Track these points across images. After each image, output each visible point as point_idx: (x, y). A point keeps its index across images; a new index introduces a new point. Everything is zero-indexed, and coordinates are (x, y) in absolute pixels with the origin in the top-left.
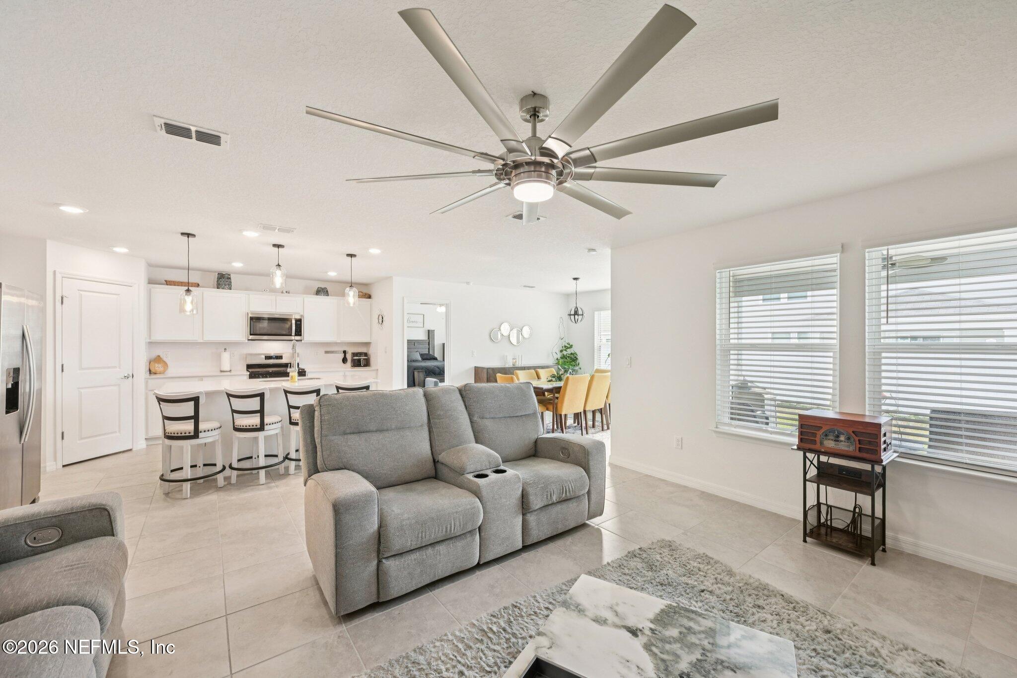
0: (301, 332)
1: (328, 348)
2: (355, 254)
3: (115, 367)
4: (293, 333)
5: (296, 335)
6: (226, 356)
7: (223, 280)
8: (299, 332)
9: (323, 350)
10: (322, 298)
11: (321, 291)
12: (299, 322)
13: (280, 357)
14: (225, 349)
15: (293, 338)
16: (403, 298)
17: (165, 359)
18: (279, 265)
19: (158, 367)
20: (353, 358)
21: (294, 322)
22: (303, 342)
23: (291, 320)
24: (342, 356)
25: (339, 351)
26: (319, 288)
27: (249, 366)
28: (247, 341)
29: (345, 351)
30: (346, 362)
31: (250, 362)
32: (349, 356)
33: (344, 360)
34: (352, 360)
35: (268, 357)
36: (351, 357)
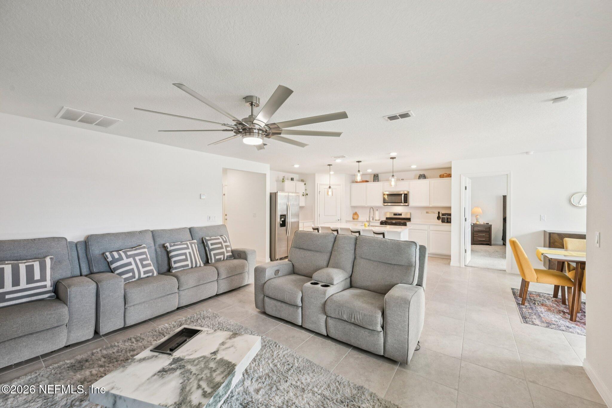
0: (407, 201)
1: (427, 209)
2: (395, 157)
3: (335, 216)
4: (403, 202)
5: (405, 203)
6: (377, 213)
7: (376, 178)
8: (406, 201)
9: (425, 211)
10: (422, 181)
11: (422, 177)
12: (406, 196)
13: (401, 215)
14: (377, 210)
15: (402, 204)
16: (460, 175)
17: (358, 214)
18: (359, 171)
19: (356, 217)
20: (443, 217)
21: (403, 195)
22: (409, 206)
23: (401, 194)
24: (437, 215)
25: (434, 213)
26: (421, 175)
27: (387, 218)
28: (383, 206)
29: (439, 213)
30: (439, 219)
31: (388, 216)
32: (441, 215)
33: (438, 218)
34: (442, 218)
35: (395, 214)
36: (442, 216)
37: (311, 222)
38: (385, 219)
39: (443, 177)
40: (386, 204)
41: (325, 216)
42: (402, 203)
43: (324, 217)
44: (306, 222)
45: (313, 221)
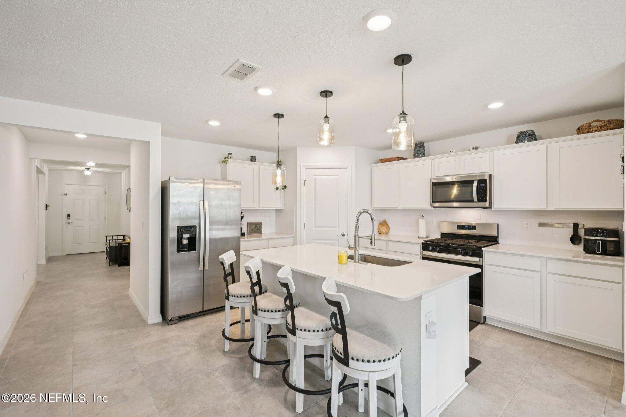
0: (486, 197)
1: (543, 219)
3: (336, 227)
4: (477, 200)
5: (479, 201)
6: (422, 223)
7: (418, 149)
8: (483, 197)
9: (536, 222)
10: (527, 147)
11: (527, 136)
12: (483, 185)
13: (473, 228)
14: (422, 216)
15: (475, 205)
18: (326, 117)
19: (384, 229)
20: (587, 237)
21: (475, 184)
22: (493, 209)
23: (472, 182)
24: (571, 232)
25: (563, 225)
26: (522, 133)
27: (443, 235)
28: (433, 209)
29: (576, 226)
30: (577, 242)
31: (446, 230)
32: (581, 233)
33: (575, 239)
34: (585, 240)
35: (460, 227)
36: (585, 235)
37: (290, 237)
38: (439, 237)
39: (588, 132)
40: (437, 204)
41: (315, 227)
42: (473, 201)
43: (314, 229)
44: (282, 238)
45: (294, 237)
